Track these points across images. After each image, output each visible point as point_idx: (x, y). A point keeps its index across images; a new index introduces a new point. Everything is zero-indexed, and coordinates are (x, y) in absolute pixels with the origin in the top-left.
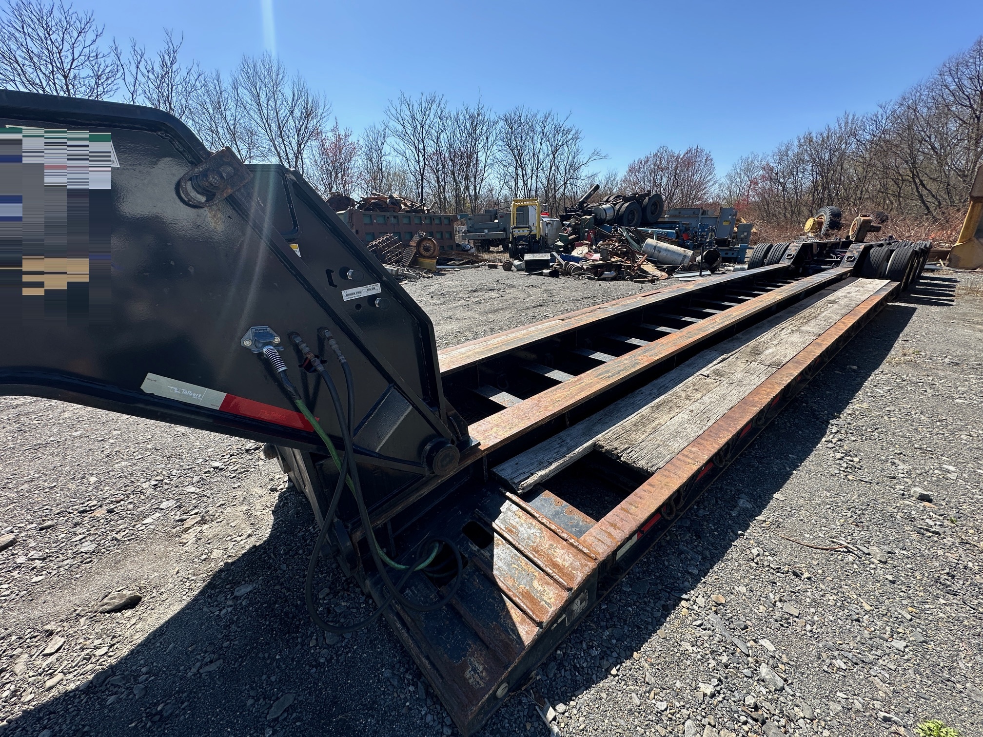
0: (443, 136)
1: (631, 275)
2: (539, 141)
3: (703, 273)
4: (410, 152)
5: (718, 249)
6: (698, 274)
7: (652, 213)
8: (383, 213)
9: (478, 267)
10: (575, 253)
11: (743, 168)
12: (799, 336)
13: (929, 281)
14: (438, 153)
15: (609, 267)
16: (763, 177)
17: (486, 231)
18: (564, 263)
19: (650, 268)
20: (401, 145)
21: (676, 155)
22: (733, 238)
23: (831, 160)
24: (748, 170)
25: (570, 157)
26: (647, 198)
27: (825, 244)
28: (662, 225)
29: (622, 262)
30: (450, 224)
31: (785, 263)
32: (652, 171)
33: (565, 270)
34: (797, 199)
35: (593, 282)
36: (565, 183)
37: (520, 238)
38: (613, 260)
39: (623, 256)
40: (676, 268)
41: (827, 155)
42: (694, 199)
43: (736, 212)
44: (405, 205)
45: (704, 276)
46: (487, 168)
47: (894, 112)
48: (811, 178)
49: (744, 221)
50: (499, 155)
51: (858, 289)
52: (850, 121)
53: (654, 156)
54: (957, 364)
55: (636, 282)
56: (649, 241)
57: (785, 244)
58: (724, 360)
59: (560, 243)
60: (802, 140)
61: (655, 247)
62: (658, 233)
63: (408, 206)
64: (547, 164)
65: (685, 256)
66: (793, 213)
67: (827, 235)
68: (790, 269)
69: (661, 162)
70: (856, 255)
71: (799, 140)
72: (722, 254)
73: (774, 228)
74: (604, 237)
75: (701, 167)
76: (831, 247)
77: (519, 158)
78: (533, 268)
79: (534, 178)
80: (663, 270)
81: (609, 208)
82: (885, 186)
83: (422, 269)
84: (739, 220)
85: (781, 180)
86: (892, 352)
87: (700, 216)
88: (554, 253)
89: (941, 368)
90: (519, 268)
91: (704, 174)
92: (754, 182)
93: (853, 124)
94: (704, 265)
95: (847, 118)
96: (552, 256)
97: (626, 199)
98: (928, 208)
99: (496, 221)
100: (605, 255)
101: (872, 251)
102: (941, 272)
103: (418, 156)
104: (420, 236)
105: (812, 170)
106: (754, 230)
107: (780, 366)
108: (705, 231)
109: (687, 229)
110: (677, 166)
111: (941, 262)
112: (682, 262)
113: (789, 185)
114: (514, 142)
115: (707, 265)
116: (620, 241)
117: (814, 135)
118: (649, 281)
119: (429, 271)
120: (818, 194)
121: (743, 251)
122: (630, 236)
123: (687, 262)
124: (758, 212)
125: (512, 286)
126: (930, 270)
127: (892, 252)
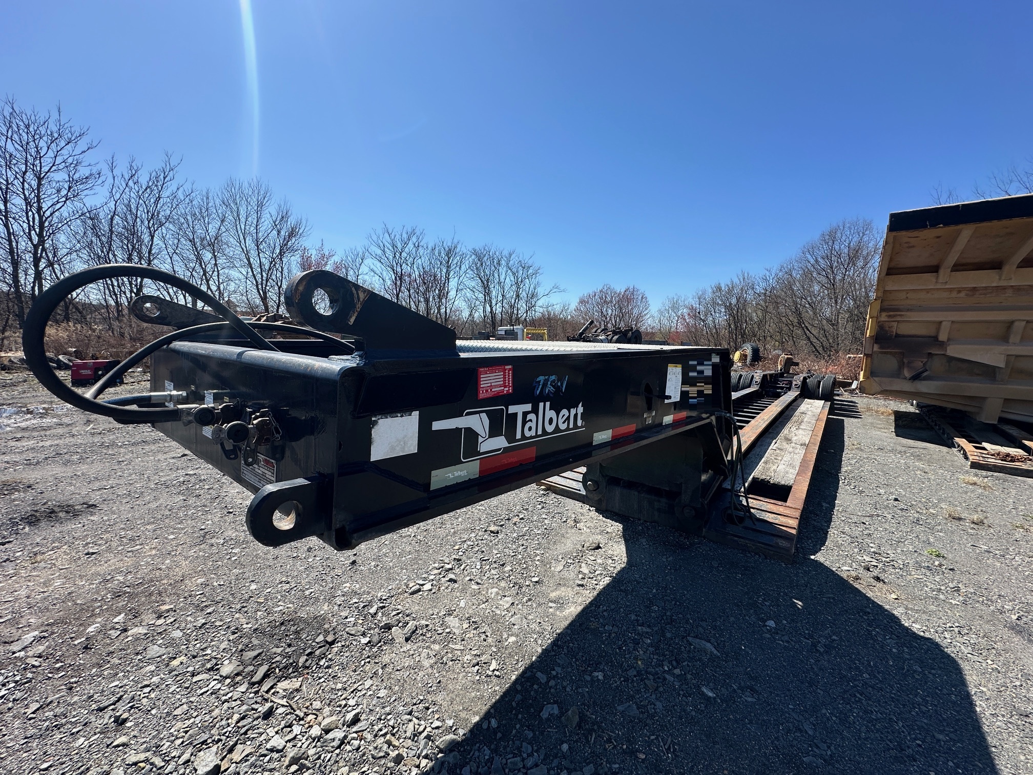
11: (670, 306)
13: (840, 403)
16: (688, 314)
20: (380, 268)
21: (617, 292)
23: (738, 305)
24: (675, 307)
27: (772, 375)
31: (758, 387)
41: (734, 301)
47: (776, 275)
48: (725, 318)
51: (810, 406)
52: (746, 278)
53: (600, 291)
54: (882, 449)
58: (776, 443)
69: (606, 297)
70: (799, 383)
71: (712, 288)
75: (639, 303)
85: (703, 318)
86: (846, 443)
89: (875, 451)
93: (749, 280)
95: (744, 275)
98: (815, 347)
101: (806, 381)
102: (844, 396)
105: (725, 312)
107: (806, 446)
110: (619, 301)
111: (842, 389)
117: (722, 285)
126: (838, 395)
127: (820, 382)
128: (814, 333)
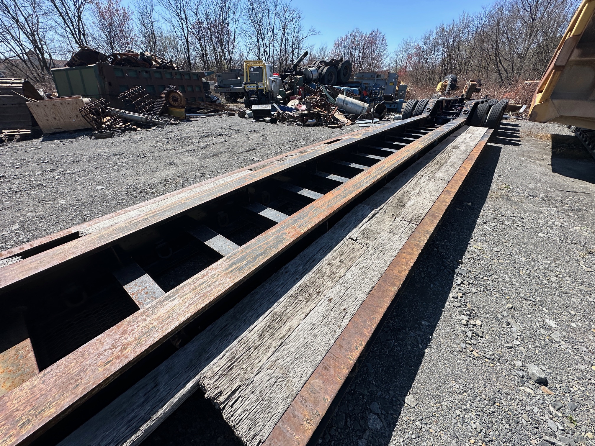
0: (200, 8)
1: (327, 122)
2: (273, 18)
3: (374, 121)
4: (175, 21)
5: (385, 103)
6: (371, 121)
7: (344, 75)
8: (133, 68)
9: (221, 115)
10: (290, 105)
11: (404, 47)
12: (434, 183)
13: (505, 126)
14: (199, 23)
15: (312, 115)
16: (415, 53)
17: (232, 86)
18: (281, 112)
19: (340, 117)
20: (167, 14)
21: (364, 35)
22: (396, 95)
23: (453, 44)
24: (407, 49)
25: (296, 33)
26: (341, 63)
27: (450, 100)
28: (350, 85)
29: (321, 112)
30: (198, 80)
31: (425, 114)
32: (350, 46)
33: (282, 117)
34: (433, 70)
35: (299, 127)
36: (293, 52)
37: (252, 92)
38: (315, 110)
39: (322, 107)
40: (358, 117)
41: (452, 40)
42: (374, 67)
43: (398, 76)
44: (156, 61)
45: (376, 122)
46: (236, 37)
47: (490, 13)
48: (442, 56)
49: (403, 83)
50: (245, 27)
51: (470, 135)
52: (465, 18)
53: (351, 35)
54: (534, 197)
55: (330, 127)
56: (340, 96)
57: (426, 100)
58: (374, 216)
59: (279, 97)
60: (439, 29)
61: (344, 101)
62: (347, 90)
63: (158, 63)
64: (279, 36)
65: (363, 108)
66: (430, 79)
67: (449, 94)
68: (428, 119)
69: (355, 40)
70: (469, 109)
71: (437, 29)
72: (387, 106)
73: (420, 88)
74: (310, 93)
75: (380, 45)
76: (452, 103)
77: (259, 29)
78: (258, 116)
79: (271, 47)
80: (348, 118)
81: (314, 70)
82: (480, 63)
83: (171, 118)
84: (400, 83)
85: (425, 56)
86: (492, 187)
87: (376, 79)
88: (275, 105)
89: (524, 200)
90: (250, 116)
91: (381, 50)
92: (409, 57)
93: (467, 19)
94: (376, 115)
95: (464, 16)
96: (273, 106)
97: (326, 64)
98: (501, 78)
99: (239, 78)
100: (309, 107)
101: (479, 106)
102: (510, 120)
103: (182, 24)
104: (170, 88)
105: (443, 50)
106: (408, 89)
108: (377, 90)
109: (366, 88)
110: (365, 43)
111: (511, 113)
112: (361, 112)
113: (429, 60)
114: (255, 18)
115: (378, 115)
116: (321, 95)
117: (445, 26)
118: (338, 127)
119: (178, 119)
120: (445, 67)
121: (400, 104)
122: (328, 93)
123: (364, 113)
124: (411, 78)
125: (238, 131)
126: (506, 119)
127: (490, 107)
128: (504, 65)
